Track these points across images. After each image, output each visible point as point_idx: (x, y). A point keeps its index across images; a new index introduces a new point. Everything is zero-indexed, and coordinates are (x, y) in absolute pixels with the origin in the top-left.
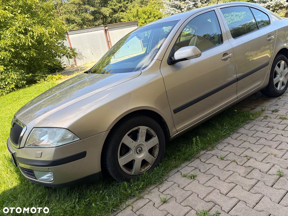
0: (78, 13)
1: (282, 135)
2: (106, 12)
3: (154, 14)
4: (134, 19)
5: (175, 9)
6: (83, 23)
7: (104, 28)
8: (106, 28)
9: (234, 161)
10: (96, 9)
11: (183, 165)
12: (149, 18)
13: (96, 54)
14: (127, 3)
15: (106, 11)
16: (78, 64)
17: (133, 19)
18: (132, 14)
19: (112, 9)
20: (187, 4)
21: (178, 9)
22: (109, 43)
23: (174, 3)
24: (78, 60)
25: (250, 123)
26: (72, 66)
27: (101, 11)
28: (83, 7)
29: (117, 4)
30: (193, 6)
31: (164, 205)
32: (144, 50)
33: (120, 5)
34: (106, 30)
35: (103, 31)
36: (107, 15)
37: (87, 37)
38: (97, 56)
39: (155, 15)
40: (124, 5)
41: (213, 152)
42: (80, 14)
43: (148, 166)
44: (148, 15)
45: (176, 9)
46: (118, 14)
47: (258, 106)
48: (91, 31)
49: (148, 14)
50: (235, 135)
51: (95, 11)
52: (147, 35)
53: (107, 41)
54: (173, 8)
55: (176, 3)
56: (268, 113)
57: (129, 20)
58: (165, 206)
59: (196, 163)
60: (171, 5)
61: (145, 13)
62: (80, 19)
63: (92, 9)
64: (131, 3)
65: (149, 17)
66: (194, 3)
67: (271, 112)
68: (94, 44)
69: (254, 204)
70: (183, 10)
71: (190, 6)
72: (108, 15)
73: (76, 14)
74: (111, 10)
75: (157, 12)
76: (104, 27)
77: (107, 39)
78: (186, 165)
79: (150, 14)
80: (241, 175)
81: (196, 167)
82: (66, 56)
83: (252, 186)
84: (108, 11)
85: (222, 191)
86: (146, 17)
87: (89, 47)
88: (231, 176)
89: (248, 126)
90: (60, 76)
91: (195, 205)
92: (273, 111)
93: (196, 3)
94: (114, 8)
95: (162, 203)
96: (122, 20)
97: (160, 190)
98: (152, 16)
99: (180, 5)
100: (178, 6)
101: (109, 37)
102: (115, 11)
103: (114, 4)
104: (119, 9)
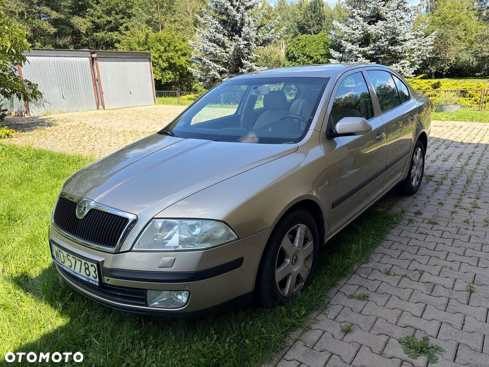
0: (26, 17)
1: (444, 244)
2: (81, 26)
3: (175, 47)
4: (141, 48)
5: (215, 45)
6: (34, 37)
7: (90, 56)
8: (94, 55)
9: (405, 276)
10: (62, 16)
11: (341, 283)
12: (165, 51)
13: (71, 99)
14: (122, 18)
15: (82, 23)
16: (32, 112)
17: (139, 49)
18: (137, 39)
19: (93, 22)
20: (235, 42)
21: (220, 46)
22: (97, 83)
23: (215, 37)
24: (33, 105)
25: (394, 227)
26: (20, 114)
27: (72, 21)
28: (37, 8)
29: (104, 15)
30: (245, 46)
31: (348, 334)
32: (156, 101)
33: (108, 18)
34: (93, 59)
35: (87, 60)
36: (81, 31)
37: (55, 66)
38: (71, 102)
39: (177, 48)
40: (115, 19)
41: (371, 265)
42: (30, 19)
43: (300, 285)
44: (166, 47)
45: (217, 46)
46: (103, 34)
47: (393, 205)
48: (65, 57)
49: (166, 44)
50: (387, 244)
51: (60, 19)
52: (161, 78)
53: (94, 79)
54: (213, 44)
55: (218, 37)
56: (410, 215)
57: (131, 49)
58: (349, 337)
59: (355, 279)
60: (209, 37)
61: (160, 41)
62: (30, 29)
63: (54, 15)
64: (129, 19)
65: (167, 49)
66: (246, 42)
67: (414, 215)
68: (67, 79)
69: (461, 325)
70: (228, 50)
71: (240, 45)
72: (84, 32)
73: (22, 18)
74: (89, 24)
75: (180, 44)
76: (89, 53)
77: (93, 75)
78: (343, 282)
79: (169, 45)
80: (425, 292)
81: (360, 285)
82: (17, 95)
83: (445, 306)
84: (85, 24)
85: (414, 313)
86: (162, 49)
87: (58, 85)
88: (413, 294)
89: (395, 232)
90: (8, 131)
91: (390, 332)
92: (416, 214)
93: (249, 43)
94: (97, 21)
95: (344, 333)
96: (117, 45)
97: (329, 317)
98: (172, 48)
99: (224, 41)
100: (220, 41)
101: (98, 72)
102: (97, 28)
103: (99, 14)
104: (106, 25)
